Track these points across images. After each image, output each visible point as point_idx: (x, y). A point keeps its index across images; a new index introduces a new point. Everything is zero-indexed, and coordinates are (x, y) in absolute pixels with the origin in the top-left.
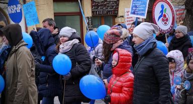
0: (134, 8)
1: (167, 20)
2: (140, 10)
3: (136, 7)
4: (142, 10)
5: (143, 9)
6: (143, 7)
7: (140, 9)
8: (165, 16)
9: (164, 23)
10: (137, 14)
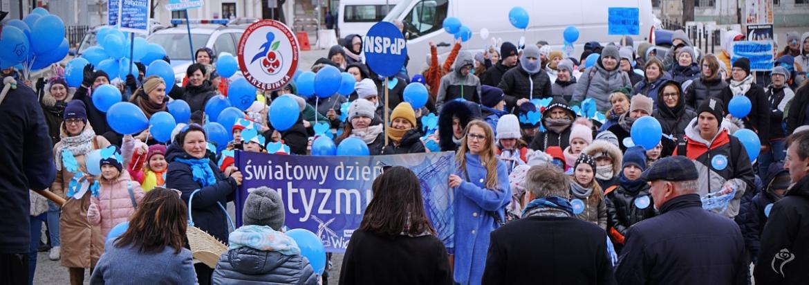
0: (126, 19)
1: (277, 64)
2: (136, 22)
3: (129, 16)
4: (141, 22)
5: (142, 19)
6: (141, 17)
7: (137, 19)
8: (272, 56)
9: (266, 69)
10: (133, 27)
